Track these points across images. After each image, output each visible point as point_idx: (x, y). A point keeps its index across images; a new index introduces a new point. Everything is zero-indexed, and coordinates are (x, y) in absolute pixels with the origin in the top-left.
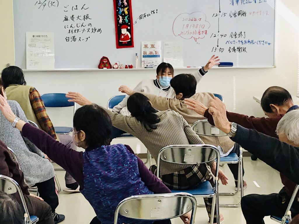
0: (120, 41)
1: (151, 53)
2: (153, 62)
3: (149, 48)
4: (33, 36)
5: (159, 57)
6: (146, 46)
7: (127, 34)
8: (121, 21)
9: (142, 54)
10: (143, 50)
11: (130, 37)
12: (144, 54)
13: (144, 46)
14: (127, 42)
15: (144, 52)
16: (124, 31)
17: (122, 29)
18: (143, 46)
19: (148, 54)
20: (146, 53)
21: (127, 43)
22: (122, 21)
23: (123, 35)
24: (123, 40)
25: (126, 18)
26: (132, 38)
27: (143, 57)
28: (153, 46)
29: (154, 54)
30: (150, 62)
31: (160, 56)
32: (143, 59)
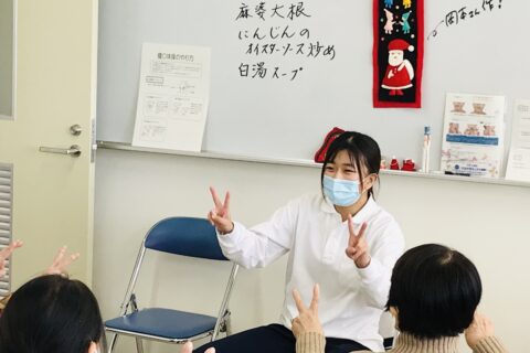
0: (383, 86)
1: (472, 129)
2: (475, 159)
3: (468, 113)
4: (160, 56)
5: (496, 144)
6: (458, 108)
7: (405, 68)
8: (389, 27)
9: (446, 132)
10: (450, 118)
11: (412, 76)
12: (451, 131)
13: (453, 108)
14: (403, 90)
15: (451, 124)
16: (396, 58)
17: (391, 52)
18: (450, 107)
19: (462, 131)
20: (456, 129)
21: (401, 93)
22: (394, 26)
23: (393, 68)
24: (392, 82)
25: (405, 17)
26: (417, 81)
27: (448, 140)
28: (479, 110)
29: (481, 135)
30: (466, 156)
31: (500, 142)
32: (447, 146)
